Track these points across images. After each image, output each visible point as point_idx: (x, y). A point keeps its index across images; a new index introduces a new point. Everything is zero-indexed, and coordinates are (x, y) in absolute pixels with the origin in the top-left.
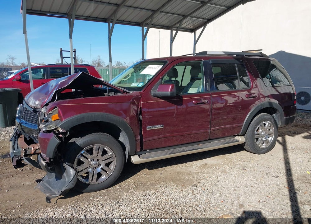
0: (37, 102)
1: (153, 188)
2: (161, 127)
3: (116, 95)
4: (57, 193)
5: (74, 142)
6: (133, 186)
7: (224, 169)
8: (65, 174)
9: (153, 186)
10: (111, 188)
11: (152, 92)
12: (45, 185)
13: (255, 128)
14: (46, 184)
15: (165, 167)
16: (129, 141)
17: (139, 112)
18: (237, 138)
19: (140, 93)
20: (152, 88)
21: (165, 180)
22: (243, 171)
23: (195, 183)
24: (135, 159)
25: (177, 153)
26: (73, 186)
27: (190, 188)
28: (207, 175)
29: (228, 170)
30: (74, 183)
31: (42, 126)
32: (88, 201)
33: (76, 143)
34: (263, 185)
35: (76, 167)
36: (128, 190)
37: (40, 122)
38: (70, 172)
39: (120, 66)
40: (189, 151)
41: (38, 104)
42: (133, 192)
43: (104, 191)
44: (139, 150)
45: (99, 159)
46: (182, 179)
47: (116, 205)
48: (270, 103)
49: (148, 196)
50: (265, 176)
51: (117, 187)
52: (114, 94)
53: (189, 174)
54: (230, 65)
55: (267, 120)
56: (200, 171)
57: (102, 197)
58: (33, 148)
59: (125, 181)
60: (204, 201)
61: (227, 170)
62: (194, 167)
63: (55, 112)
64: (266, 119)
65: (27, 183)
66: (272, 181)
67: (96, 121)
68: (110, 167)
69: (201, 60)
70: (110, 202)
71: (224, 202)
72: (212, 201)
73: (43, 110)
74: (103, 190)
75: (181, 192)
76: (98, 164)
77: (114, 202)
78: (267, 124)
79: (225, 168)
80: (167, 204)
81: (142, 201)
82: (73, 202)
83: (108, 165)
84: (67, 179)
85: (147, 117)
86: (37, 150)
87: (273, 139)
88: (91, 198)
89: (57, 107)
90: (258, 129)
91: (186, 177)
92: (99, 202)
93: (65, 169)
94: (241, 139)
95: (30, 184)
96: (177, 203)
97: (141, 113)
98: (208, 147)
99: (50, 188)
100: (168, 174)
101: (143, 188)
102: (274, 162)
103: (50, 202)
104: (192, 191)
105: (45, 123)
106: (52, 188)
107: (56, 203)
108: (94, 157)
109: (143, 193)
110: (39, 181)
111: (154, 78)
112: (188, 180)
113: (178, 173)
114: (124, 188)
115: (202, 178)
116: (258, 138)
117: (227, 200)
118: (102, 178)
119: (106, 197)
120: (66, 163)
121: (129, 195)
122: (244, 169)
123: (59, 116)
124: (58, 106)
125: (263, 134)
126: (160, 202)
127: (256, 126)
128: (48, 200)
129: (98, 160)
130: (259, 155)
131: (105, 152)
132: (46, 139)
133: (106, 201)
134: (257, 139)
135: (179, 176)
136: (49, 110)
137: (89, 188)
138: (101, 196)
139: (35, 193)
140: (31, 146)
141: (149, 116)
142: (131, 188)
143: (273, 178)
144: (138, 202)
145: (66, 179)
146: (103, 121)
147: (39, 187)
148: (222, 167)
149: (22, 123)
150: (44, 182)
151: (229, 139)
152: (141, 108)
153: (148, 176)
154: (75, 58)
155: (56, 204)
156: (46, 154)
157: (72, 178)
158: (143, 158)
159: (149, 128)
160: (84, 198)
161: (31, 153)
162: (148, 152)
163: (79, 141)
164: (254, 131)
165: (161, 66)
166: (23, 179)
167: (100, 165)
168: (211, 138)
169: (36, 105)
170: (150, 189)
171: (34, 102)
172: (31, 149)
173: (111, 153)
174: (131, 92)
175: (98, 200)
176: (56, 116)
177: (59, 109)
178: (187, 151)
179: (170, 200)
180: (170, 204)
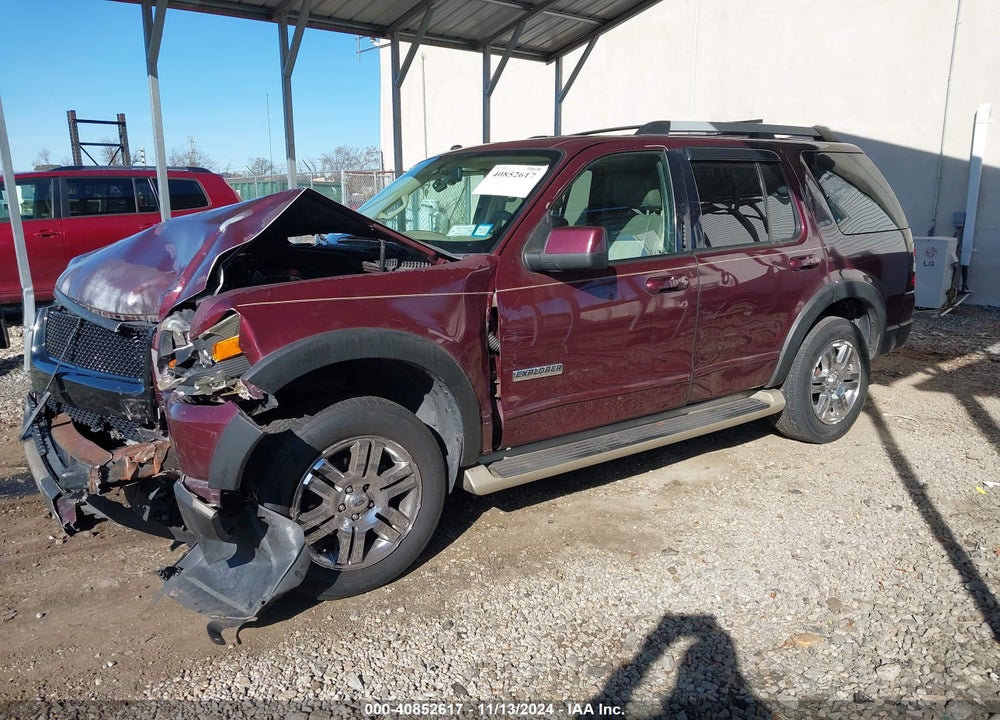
0: (132, 299)
1: (542, 569)
2: (555, 370)
3: (406, 267)
4: (244, 611)
5: (289, 433)
6: (477, 565)
7: (735, 493)
8: (265, 541)
9: (539, 561)
10: (405, 579)
11: (526, 257)
12: (193, 586)
13: (812, 364)
14: (194, 580)
15: (554, 498)
16: (463, 420)
17: (487, 324)
18: (761, 396)
19: (488, 258)
20: (522, 241)
21: (570, 539)
22: (794, 497)
23: (668, 542)
24: (479, 480)
25: (600, 452)
26: (297, 582)
27: (660, 561)
28: (695, 516)
29: (750, 496)
30: (301, 570)
31: (165, 380)
32: (349, 629)
33: (298, 433)
34: (869, 535)
35: (298, 515)
36: (465, 581)
37: (156, 369)
38: (285, 534)
39: (268, 173)
40: (634, 443)
41: (135, 305)
42: (483, 586)
43: (388, 590)
44: (488, 449)
45: (368, 485)
46: (623, 534)
47: (447, 632)
48: (850, 285)
49: (537, 596)
50: (865, 509)
51: (424, 571)
52: (399, 265)
53: (639, 517)
54: (741, 166)
55: (842, 338)
56: (667, 505)
57: (388, 612)
58: (127, 459)
59: (444, 552)
60: (718, 598)
61: (748, 497)
62: (641, 493)
63: (225, 330)
64: (842, 333)
65: (105, 584)
66: (888, 520)
67: (366, 355)
68: (400, 509)
69: (661, 150)
70: (423, 626)
71: (778, 596)
72: (744, 596)
73: (171, 324)
74: (383, 589)
75: (637, 573)
76: (366, 502)
77: (437, 624)
78: (842, 349)
79: (737, 491)
80: (607, 616)
81: (525, 612)
82: (298, 634)
83: (395, 502)
84: (274, 561)
85: (514, 338)
86: (141, 465)
87: (857, 393)
88: (354, 618)
89: (234, 313)
90: (820, 366)
91: (635, 527)
92: (384, 628)
93: (264, 527)
94: (772, 400)
95: (116, 585)
96: (637, 611)
97: (493, 328)
98: (687, 429)
99: (214, 593)
100: (573, 521)
101: (513, 571)
102: (871, 464)
103: (223, 642)
104: (669, 570)
105: (181, 369)
106: (222, 591)
107: (240, 642)
108: (356, 480)
109: (517, 587)
110: (169, 572)
111: (527, 207)
112: (643, 536)
113: (603, 514)
114: (449, 574)
115: (682, 528)
116: (818, 394)
117: (786, 591)
118: (379, 546)
119: (401, 610)
120: (266, 504)
121: (472, 596)
122: (796, 492)
123: (244, 342)
124: (238, 309)
125: (831, 380)
126: (586, 612)
127: (816, 355)
128: (214, 632)
129: (366, 488)
130: (822, 446)
131: (387, 462)
132: (210, 425)
133: (404, 620)
134: (816, 397)
135: (609, 525)
136: (205, 323)
137: (341, 583)
138: (381, 607)
139: (147, 615)
140: (119, 454)
141: (519, 335)
142: (472, 574)
143: (890, 514)
144: (513, 616)
145: (270, 561)
146: (387, 356)
147: (172, 594)
148: (730, 488)
149: (65, 374)
150: (188, 575)
151: (738, 401)
152: (494, 311)
153: (512, 532)
154: (124, 147)
155: (239, 646)
156: (206, 479)
157: (295, 553)
158: (502, 476)
159: (519, 376)
160: (329, 618)
161: (122, 479)
162: (509, 454)
163: (306, 428)
164: (808, 374)
165: (544, 169)
166: (83, 570)
167: (371, 505)
168: (692, 399)
169: (127, 307)
170: (534, 572)
171: (115, 297)
172: (121, 463)
173: (403, 464)
174: (459, 256)
175: (378, 621)
176: (229, 345)
177: (244, 321)
178: (628, 444)
179: (611, 602)
180: (616, 615)
